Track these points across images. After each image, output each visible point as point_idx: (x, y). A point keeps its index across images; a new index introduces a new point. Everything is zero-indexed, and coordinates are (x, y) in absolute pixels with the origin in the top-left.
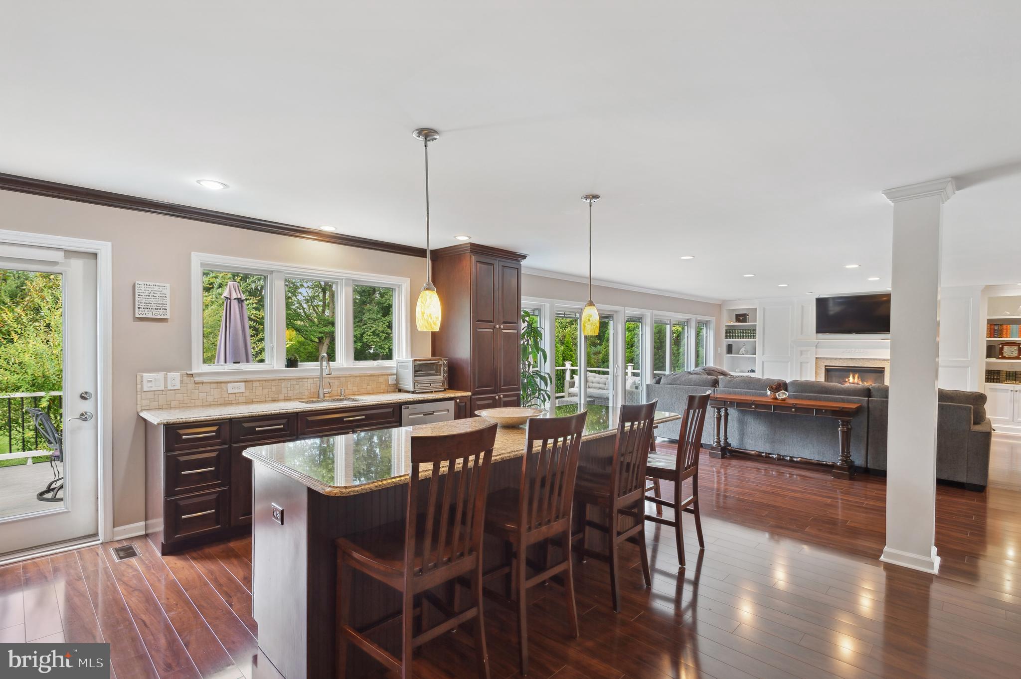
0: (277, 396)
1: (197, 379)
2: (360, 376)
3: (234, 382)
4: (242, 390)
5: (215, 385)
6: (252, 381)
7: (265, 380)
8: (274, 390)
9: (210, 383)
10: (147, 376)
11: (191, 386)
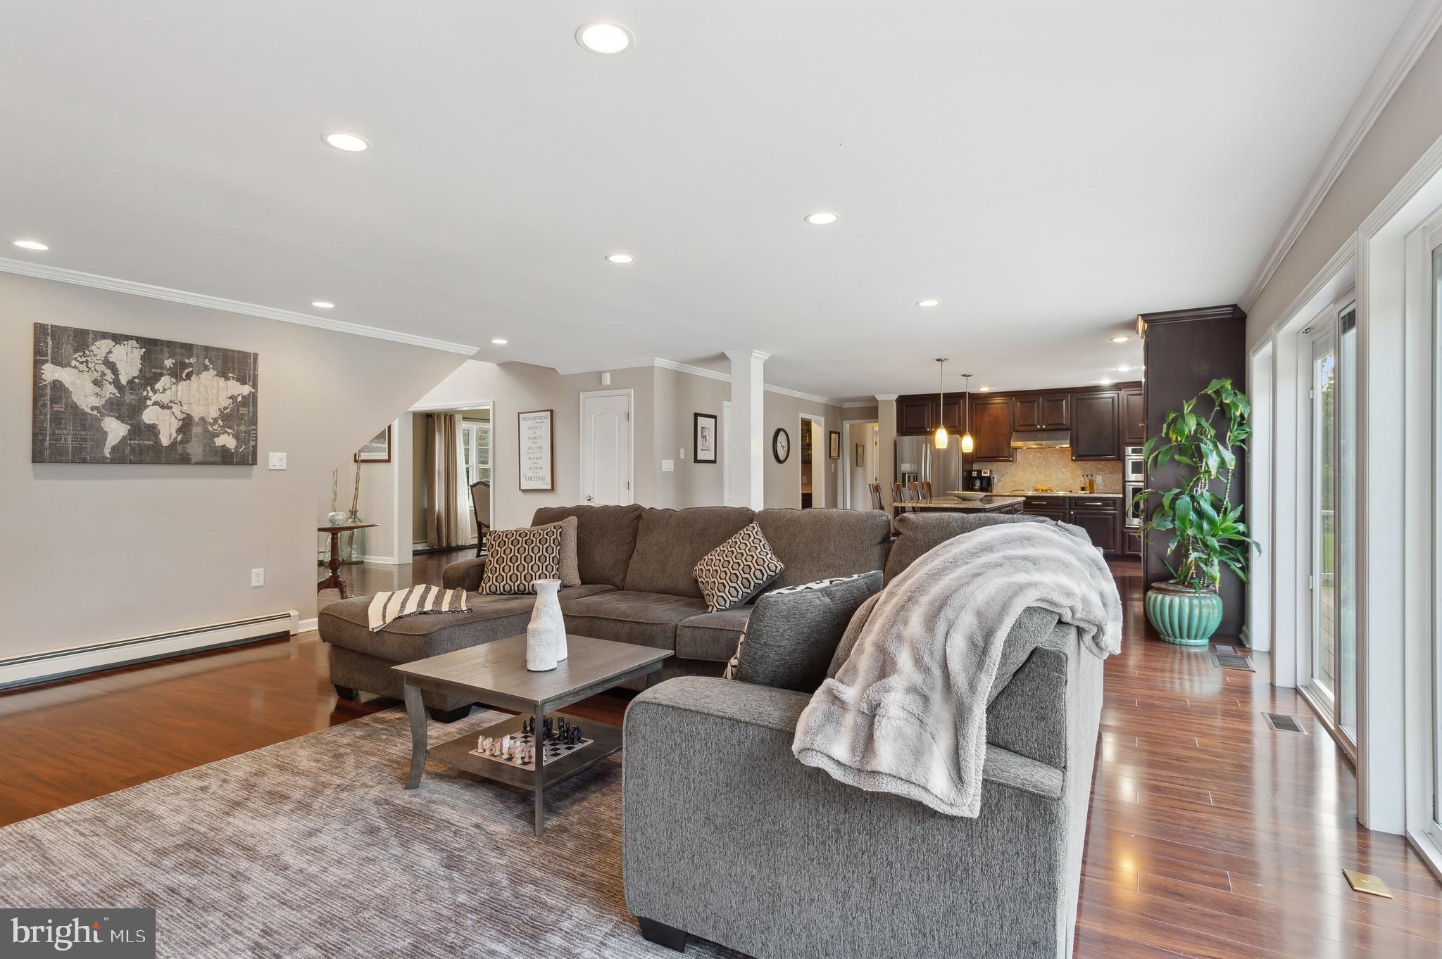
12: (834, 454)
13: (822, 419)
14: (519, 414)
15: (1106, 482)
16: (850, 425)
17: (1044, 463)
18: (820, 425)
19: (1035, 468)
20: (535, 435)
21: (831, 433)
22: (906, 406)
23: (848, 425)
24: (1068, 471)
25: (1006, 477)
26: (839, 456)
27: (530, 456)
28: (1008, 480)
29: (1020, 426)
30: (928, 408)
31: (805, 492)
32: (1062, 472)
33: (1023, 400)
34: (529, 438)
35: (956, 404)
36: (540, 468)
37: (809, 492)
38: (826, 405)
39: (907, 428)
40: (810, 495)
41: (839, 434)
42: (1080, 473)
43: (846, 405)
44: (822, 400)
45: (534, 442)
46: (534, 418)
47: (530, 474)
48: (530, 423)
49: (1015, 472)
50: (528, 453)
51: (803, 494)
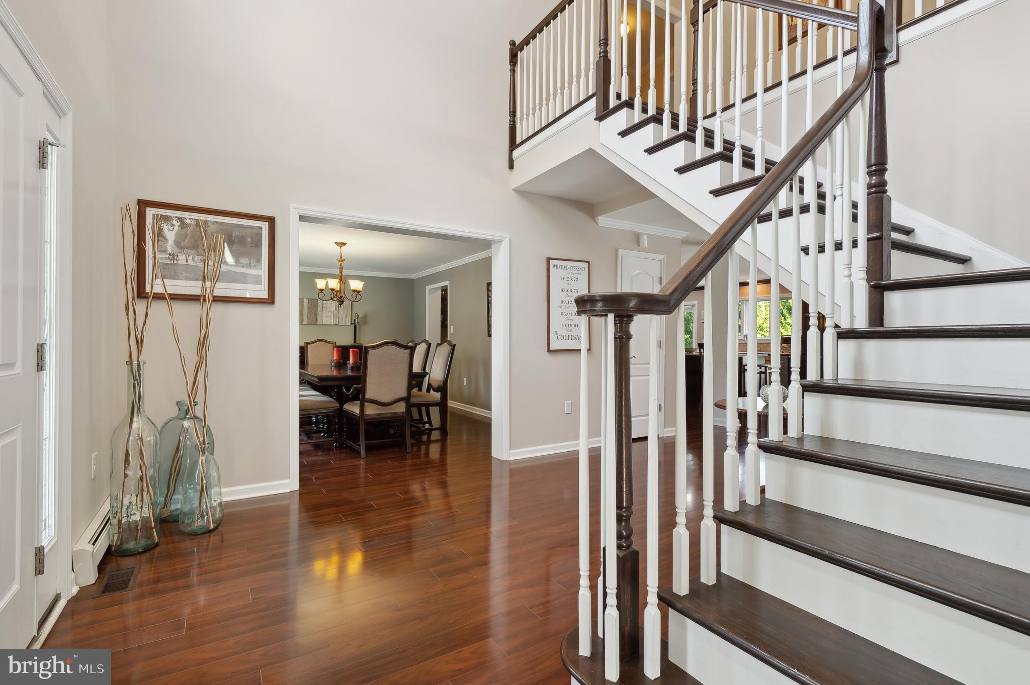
14: (549, 259)
20: (569, 287)
27: (563, 310)
34: (562, 290)
36: (575, 326)
45: (568, 295)
46: (569, 268)
47: (562, 332)
48: (564, 273)
50: (560, 307)
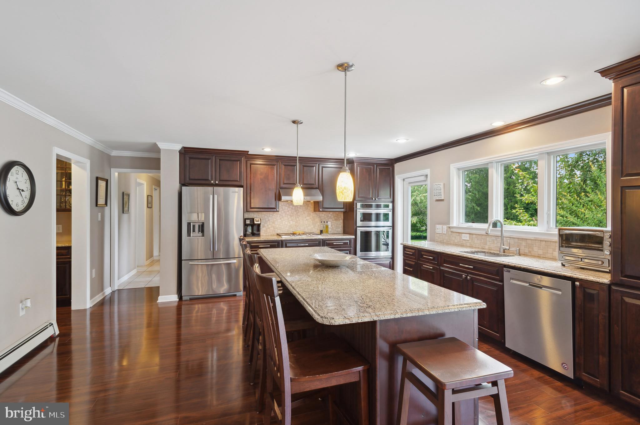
0: (484, 246)
1: (452, 230)
2: (545, 241)
3: (465, 233)
4: (468, 239)
5: (457, 234)
6: (473, 234)
7: (479, 235)
8: (483, 242)
9: (456, 232)
10: (437, 226)
11: (450, 233)
12: (101, 201)
13: (88, 163)
15: (333, 226)
16: (119, 174)
17: (295, 213)
18: (84, 168)
19: (289, 217)
21: (97, 179)
22: (190, 158)
23: (116, 174)
24: (310, 218)
25: (268, 224)
26: (106, 204)
28: (270, 226)
29: (284, 184)
30: (212, 163)
31: (60, 245)
32: (307, 220)
33: (286, 164)
35: (238, 161)
37: (67, 245)
38: (92, 148)
39: (190, 179)
40: (69, 249)
41: (107, 181)
42: (317, 220)
43: (114, 153)
44: (88, 140)
49: (275, 219)
51: (58, 248)
